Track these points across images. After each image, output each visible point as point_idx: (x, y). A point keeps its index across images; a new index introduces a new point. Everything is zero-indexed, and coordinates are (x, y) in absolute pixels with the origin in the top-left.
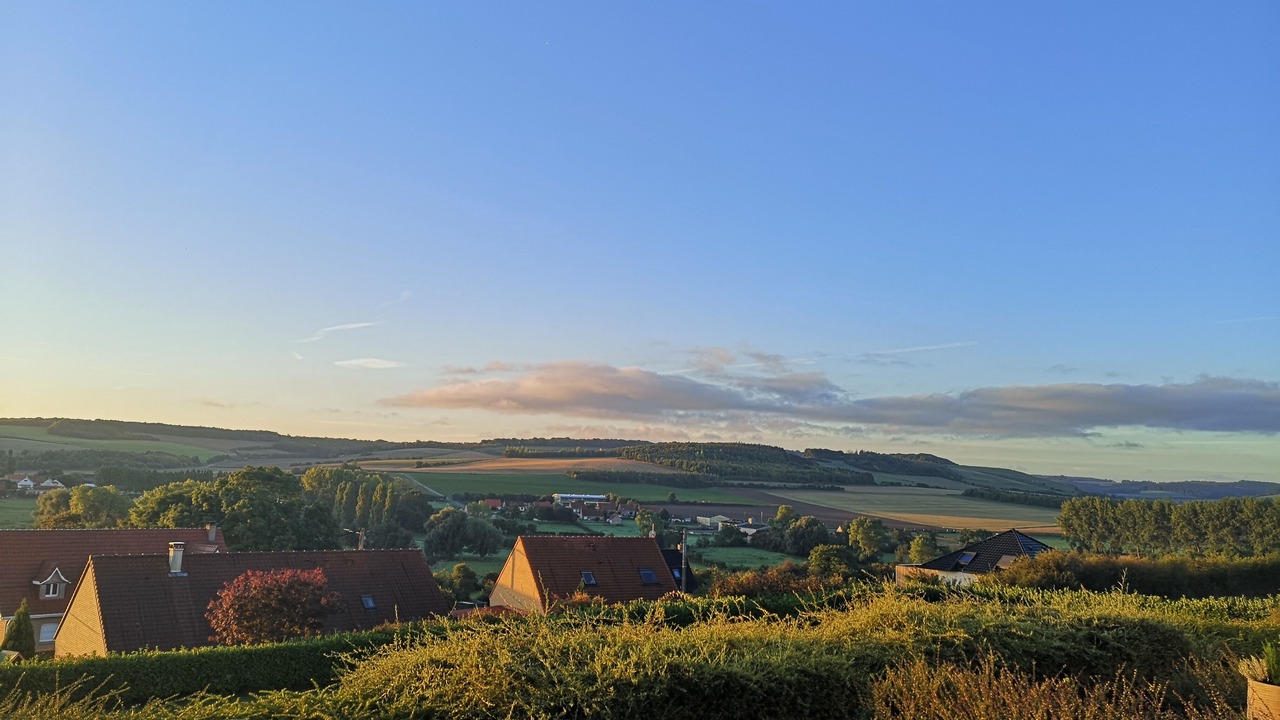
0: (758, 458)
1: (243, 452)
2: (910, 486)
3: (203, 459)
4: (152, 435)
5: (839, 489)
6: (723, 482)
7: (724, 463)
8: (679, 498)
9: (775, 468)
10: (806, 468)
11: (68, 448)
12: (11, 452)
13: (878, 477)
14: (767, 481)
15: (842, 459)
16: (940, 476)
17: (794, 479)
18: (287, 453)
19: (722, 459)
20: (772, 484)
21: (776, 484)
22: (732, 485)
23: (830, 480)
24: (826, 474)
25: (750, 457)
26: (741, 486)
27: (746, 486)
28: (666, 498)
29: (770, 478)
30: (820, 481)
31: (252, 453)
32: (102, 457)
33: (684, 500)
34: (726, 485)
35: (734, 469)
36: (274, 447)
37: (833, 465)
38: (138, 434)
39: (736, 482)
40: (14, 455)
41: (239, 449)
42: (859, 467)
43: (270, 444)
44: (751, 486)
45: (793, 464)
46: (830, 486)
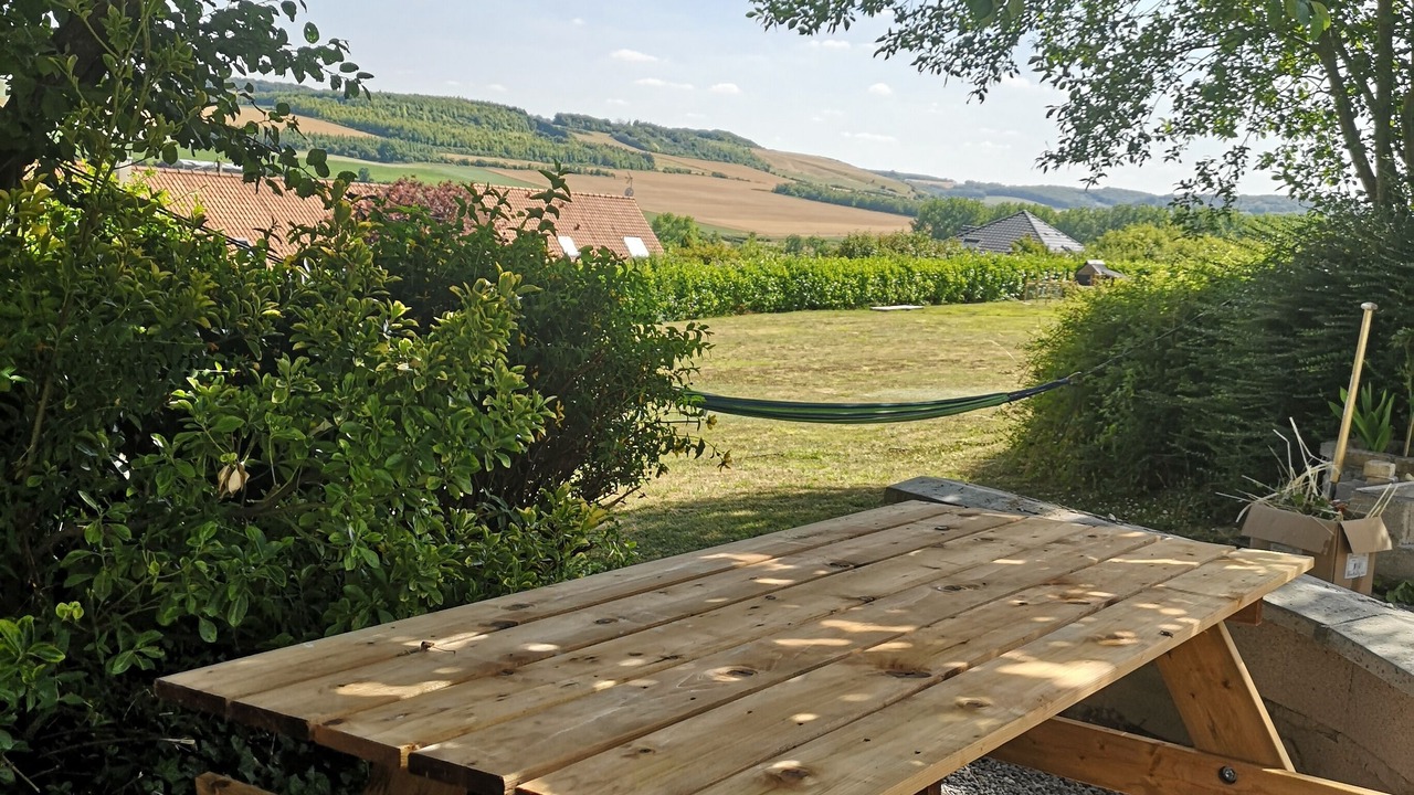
0: (487, 123)
5: (607, 174)
6: (437, 155)
10: (559, 141)
14: (503, 156)
15: (609, 132)
17: (542, 156)
20: (511, 162)
21: (518, 163)
23: (594, 160)
24: (589, 151)
29: (508, 153)
34: (442, 161)
35: (454, 136)
37: (597, 140)
44: (480, 164)
45: (541, 135)
46: (595, 169)
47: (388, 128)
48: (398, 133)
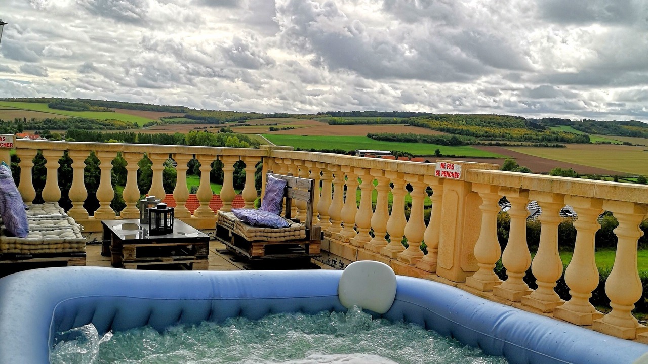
0: (505, 125)
1: (166, 120)
2: (618, 144)
3: (141, 124)
4: (111, 109)
5: (562, 146)
6: (477, 142)
7: (479, 128)
8: (442, 153)
9: (516, 132)
10: (539, 131)
11: (58, 117)
12: (25, 119)
13: (593, 138)
14: (509, 140)
15: (569, 125)
16: (642, 137)
17: (530, 139)
18: (193, 121)
19: (479, 126)
20: (513, 143)
21: (516, 143)
22: (484, 144)
23: (557, 139)
24: (555, 135)
25: (500, 125)
26: (490, 144)
27: (494, 145)
28: (433, 153)
29: (512, 139)
30: (549, 140)
31: (172, 120)
32: (79, 123)
33: (446, 154)
34: (479, 144)
35: (487, 132)
36: (186, 117)
37: (560, 130)
38: (102, 108)
39: (486, 142)
40: (27, 121)
41: (164, 118)
42: (581, 131)
43: (183, 115)
44: (497, 145)
45: (531, 129)
46: (555, 144)
47: (456, 130)
48: (461, 133)
